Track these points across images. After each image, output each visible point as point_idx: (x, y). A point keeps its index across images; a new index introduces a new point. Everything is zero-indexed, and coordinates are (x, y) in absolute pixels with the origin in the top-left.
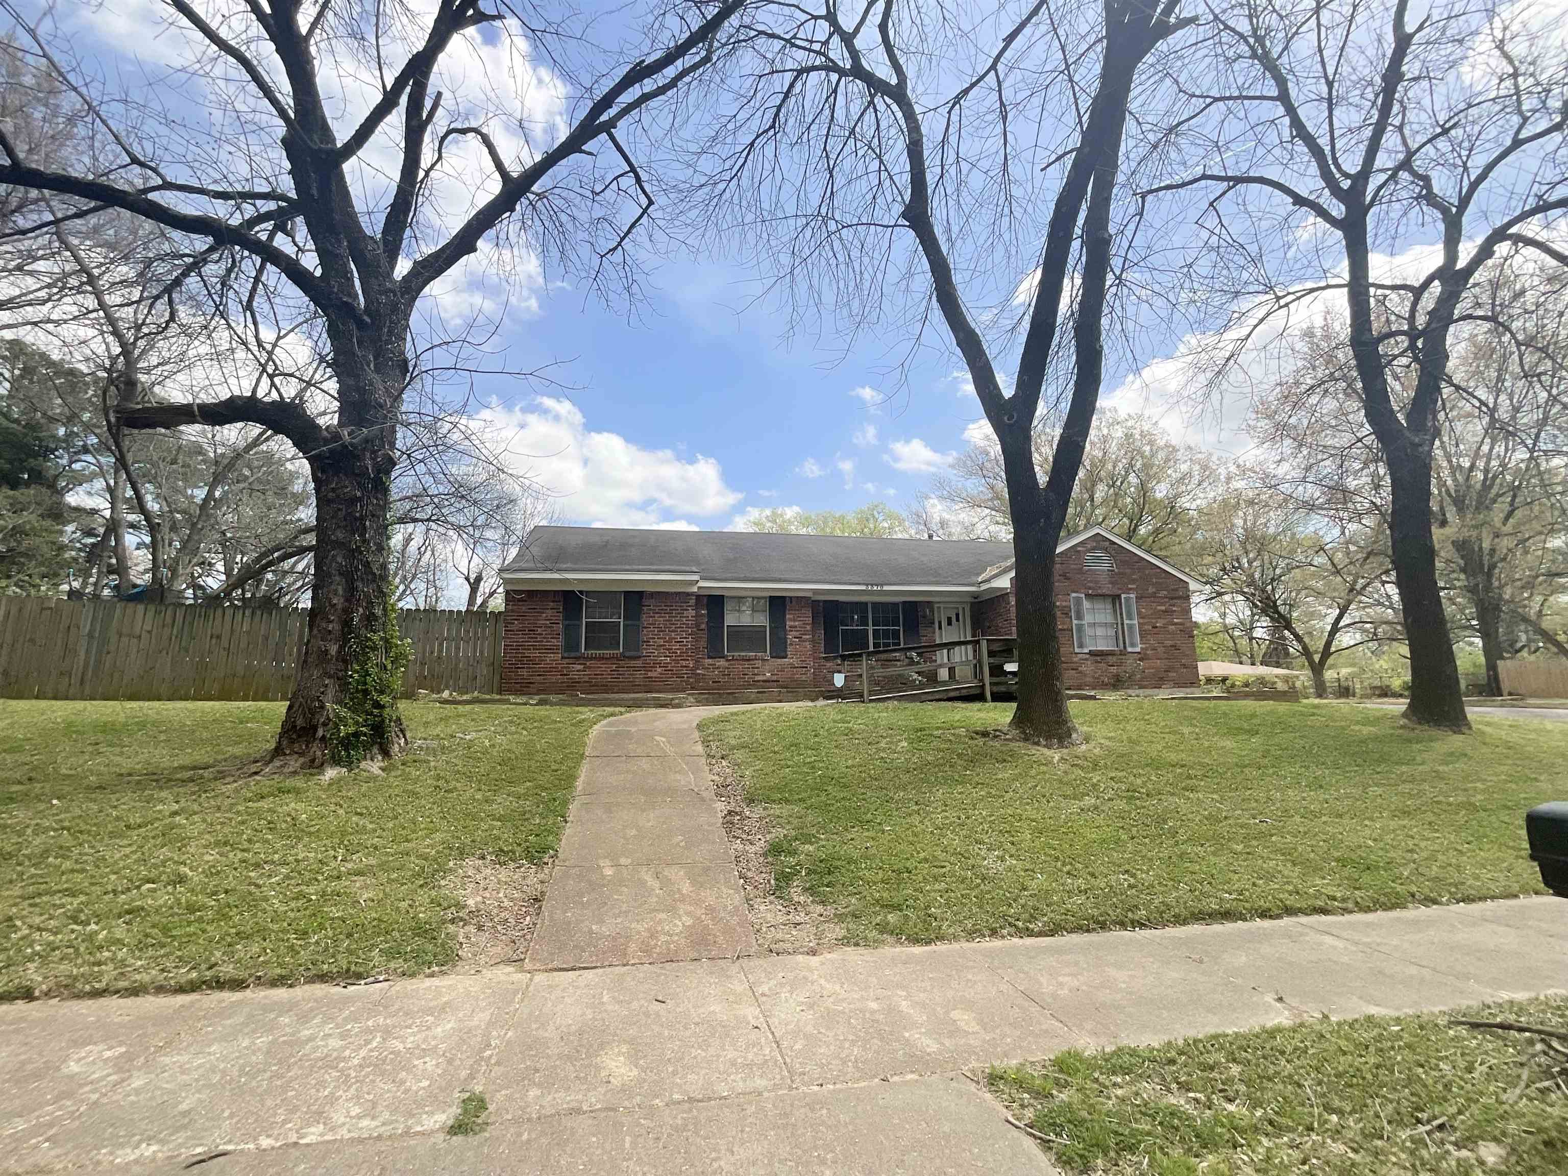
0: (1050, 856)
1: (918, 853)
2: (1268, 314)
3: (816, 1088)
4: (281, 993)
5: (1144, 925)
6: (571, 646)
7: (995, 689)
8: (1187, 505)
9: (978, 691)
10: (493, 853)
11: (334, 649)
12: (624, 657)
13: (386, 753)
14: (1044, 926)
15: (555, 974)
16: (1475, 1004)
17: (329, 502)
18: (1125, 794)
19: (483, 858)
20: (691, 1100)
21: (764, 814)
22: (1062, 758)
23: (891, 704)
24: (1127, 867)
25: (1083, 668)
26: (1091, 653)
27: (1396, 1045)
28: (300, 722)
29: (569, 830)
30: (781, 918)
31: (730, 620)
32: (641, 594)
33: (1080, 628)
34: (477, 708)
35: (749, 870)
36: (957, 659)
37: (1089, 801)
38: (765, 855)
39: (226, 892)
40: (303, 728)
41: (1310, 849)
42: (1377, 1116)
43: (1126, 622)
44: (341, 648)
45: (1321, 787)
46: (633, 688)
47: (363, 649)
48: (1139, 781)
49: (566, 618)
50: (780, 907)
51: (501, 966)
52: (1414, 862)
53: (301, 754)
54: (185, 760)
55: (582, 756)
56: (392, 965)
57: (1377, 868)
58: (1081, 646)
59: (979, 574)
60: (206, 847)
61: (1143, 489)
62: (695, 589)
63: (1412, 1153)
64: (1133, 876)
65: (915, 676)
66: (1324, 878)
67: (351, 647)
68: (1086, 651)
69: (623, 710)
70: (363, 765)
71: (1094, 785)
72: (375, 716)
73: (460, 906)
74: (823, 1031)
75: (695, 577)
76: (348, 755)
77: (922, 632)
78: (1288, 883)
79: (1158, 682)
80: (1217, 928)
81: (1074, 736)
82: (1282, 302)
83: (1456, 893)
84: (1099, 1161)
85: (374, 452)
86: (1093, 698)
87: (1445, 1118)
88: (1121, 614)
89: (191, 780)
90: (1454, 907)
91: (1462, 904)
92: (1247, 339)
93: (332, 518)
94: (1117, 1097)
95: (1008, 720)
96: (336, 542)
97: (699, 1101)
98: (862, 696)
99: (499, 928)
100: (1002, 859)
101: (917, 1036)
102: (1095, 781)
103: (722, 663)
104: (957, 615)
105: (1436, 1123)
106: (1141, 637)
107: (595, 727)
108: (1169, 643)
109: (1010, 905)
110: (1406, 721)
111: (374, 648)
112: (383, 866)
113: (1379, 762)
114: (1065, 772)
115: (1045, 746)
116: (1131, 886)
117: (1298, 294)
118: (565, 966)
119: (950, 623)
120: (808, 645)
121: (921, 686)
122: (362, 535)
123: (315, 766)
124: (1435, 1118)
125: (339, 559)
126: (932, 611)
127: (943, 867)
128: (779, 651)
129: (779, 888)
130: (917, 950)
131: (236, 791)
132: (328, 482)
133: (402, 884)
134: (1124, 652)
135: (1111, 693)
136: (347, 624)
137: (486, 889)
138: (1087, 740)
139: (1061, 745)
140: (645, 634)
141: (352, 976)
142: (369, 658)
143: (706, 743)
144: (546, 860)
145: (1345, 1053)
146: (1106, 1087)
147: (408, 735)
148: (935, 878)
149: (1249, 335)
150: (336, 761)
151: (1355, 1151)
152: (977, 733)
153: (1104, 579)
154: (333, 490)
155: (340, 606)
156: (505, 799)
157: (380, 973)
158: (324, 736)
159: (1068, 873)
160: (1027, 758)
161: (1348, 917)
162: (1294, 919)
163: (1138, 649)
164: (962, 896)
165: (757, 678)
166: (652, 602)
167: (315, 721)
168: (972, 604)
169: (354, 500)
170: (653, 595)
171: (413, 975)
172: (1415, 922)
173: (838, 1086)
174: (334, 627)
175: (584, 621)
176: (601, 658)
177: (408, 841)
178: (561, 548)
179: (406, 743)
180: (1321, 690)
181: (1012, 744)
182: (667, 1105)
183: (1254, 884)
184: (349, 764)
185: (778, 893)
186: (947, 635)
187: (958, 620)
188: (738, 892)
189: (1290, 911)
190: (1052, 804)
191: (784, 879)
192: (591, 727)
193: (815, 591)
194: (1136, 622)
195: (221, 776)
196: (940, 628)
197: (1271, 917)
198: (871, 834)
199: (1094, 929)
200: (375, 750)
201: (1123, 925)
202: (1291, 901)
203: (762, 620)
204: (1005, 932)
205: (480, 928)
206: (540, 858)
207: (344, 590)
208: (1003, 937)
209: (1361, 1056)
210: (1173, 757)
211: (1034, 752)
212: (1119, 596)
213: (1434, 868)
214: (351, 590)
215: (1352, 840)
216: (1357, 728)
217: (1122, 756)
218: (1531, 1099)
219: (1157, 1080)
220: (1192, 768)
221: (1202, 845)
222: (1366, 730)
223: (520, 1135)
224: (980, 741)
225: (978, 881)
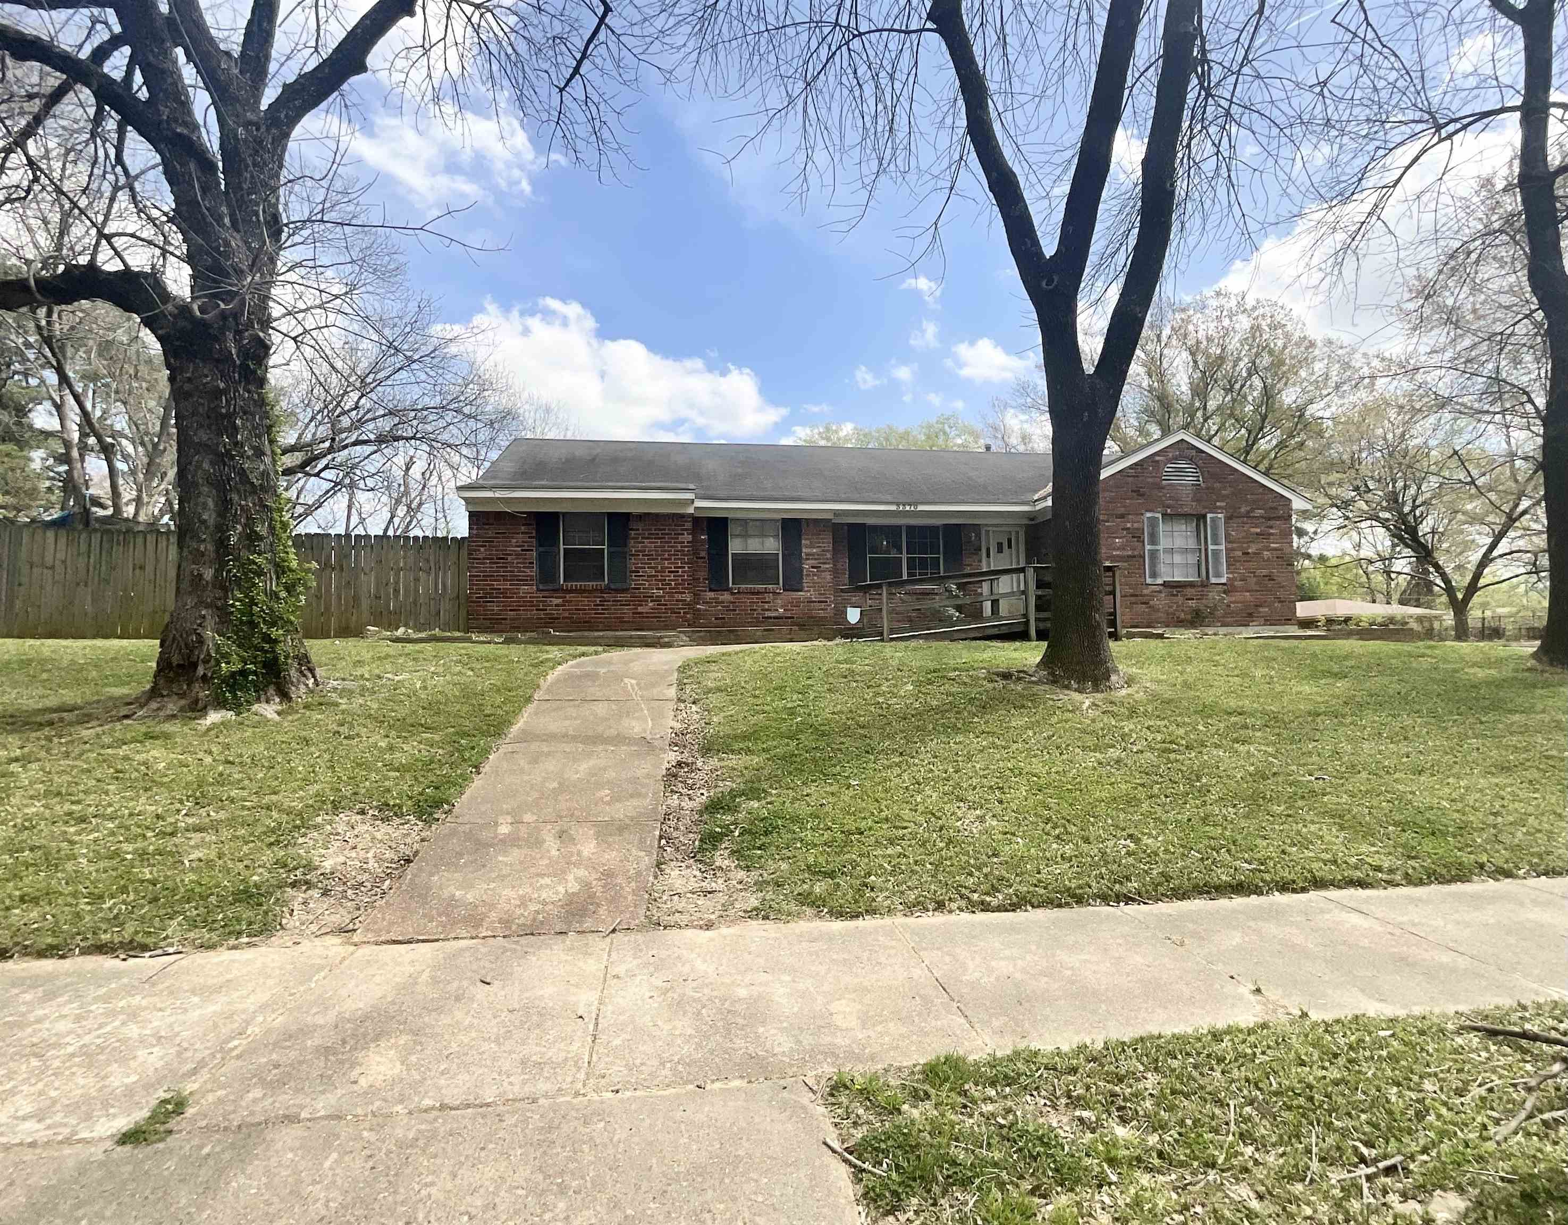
0: (1041, 816)
1: (882, 811)
2: (1424, 151)
3: (610, 1095)
4: (48, 965)
5: (1133, 900)
6: (547, 576)
7: (1042, 626)
8: (1320, 414)
9: (1021, 628)
10: (377, 807)
11: (208, 574)
12: (608, 589)
13: (285, 696)
14: (1005, 899)
15: (385, 946)
16: (1507, 1002)
17: (188, 395)
18: (1158, 746)
19: (362, 812)
20: (443, 1107)
21: (719, 764)
22: (1094, 704)
23: (913, 644)
24: (1131, 831)
25: (1154, 602)
26: (1165, 584)
27: (1376, 1054)
28: (176, 660)
29: (478, 782)
30: (693, 884)
31: (735, 546)
32: (627, 516)
33: (1154, 555)
34: (428, 647)
35: (676, 829)
36: (1002, 590)
37: (1113, 753)
38: (701, 813)
39: (31, 850)
40: (179, 666)
41: (1367, 811)
42: (1308, 1151)
43: (1211, 547)
44: (218, 571)
45: (1405, 739)
46: (620, 623)
47: (245, 574)
48: (1181, 731)
49: (540, 545)
50: (698, 873)
51: (329, 937)
52: (1495, 826)
53: (182, 696)
54: (52, 702)
55: (529, 700)
56: (192, 935)
57: (1444, 834)
58: (1154, 575)
59: (1036, 491)
60: (31, 797)
61: (1268, 394)
62: (691, 510)
63: (1338, 1205)
64: (1137, 841)
65: (952, 611)
66: (1373, 845)
67: (229, 571)
68: (1160, 581)
69: (600, 649)
70: (256, 707)
71: (1123, 736)
72: (266, 652)
73: (309, 867)
74: (659, 1023)
75: (690, 496)
76: (235, 696)
77: (967, 561)
78: (1326, 851)
79: (1246, 617)
80: (1223, 902)
81: (1114, 678)
82: (1444, 133)
83: (1538, 865)
84: (914, 1201)
85: (238, 333)
86: (1161, 636)
87: (1399, 1158)
88: (1206, 538)
89: (51, 723)
90: (1532, 882)
91: (1543, 878)
92: (1395, 186)
93: (193, 414)
94: (982, 1114)
95: (1038, 659)
96: (200, 444)
97: (451, 1109)
98: (881, 634)
99: (350, 892)
100: (981, 819)
101: (773, 1032)
102: (1126, 730)
103: (726, 597)
104: (1010, 541)
105: (1381, 1165)
106: (1228, 568)
107: (560, 668)
108: (1265, 572)
109: (971, 874)
110: (1534, 662)
111: (260, 573)
112: (231, 822)
113: (1486, 710)
114: (1093, 721)
115: (1076, 690)
116: (1129, 854)
117: (1465, 121)
118: (400, 938)
119: (1000, 549)
120: (828, 577)
121: (959, 622)
122: (233, 436)
123: (197, 709)
124: (1385, 1157)
125: (206, 466)
126: (978, 536)
127: (905, 828)
128: (793, 583)
129: (701, 850)
130: (838, 926)
131: (98, 736)
132: (182, 370)
133: (246, 843)
134: (1205, 584)
135: (1182, 630)
136: (222, 544)
137: (355, 848)
138: (1129, 682)
139: (1096, 689)
140: (632, 563)
141: (134, 948)
142: (254, 585)
143: (681, 686)
144: (436, 816)
145: (1303, 1064)
146: (974, 1102)
147: (318, 672)
148: (892, 842)
149: (1398, 181)
150: (221, 704)
151: (1261, 1197)
152: (998, 674)
153: (1186, 495)
154: (189, 380)
155: (211, 522)
156: (414, 747)
157: (172, 945)
158: (205, 675)
159: (1058, 837)
160: (1051, 703)
161: (1391, 891)
162: (1323, 893)
163: (1224, 580)
164: (916, 862)
165: (767, 614)
166: (640, 526)
167: (194, 659)
168: (1027, 526)
169: (217, 394)
170: (642, 517)
171: (212, 947)
172: (1475, 897)
173: (638, 1093)
174: (208, 547)
175: (562, 547)
176: (581, 591)
177: (275, 793)
178: (541, 463)
179: (316, 683)
180: (1461, 632)
181: (1036, 688)
182: (410, 1113)
183: (1283, 852)
184: (237, 707)
185: (699, 856)
186: (997, 562)
187: (1010, 546)
188: (649, 854)
189: (1319, 884)
190: (1065, 757)
191: (711, 840)
192: (553, 668)
193: (837, 513)
194: (1223, 547)
195: (85, 719)
196: (988, 556)
197: (1294, 891)
198: (834, 788)
199: (1067, 904)
200: (271, 691)
201: (1105, 899)
202: (1323, 871)
203: (771, 545)
204: (954, 906)
205: (326, 893)
206: (431, 814)
207: (216, 505)
208: (950, 912)
209: (1323, 1068)
210: (1233, 703)
211: (1061, 696)
212: (1204, 517)
213: (1519, 834)
214: (224, 505)
215: (1421, 800)
216: (1472, 671)
217: (1169, 701)
218: (1528, 1134)
219: (1043, 1093)
220: (1252, 715)
221: (1235, 806)
222: (1481, 674)
223: (201, 1147)
224: (1001, 683)
225: (942, 845)
